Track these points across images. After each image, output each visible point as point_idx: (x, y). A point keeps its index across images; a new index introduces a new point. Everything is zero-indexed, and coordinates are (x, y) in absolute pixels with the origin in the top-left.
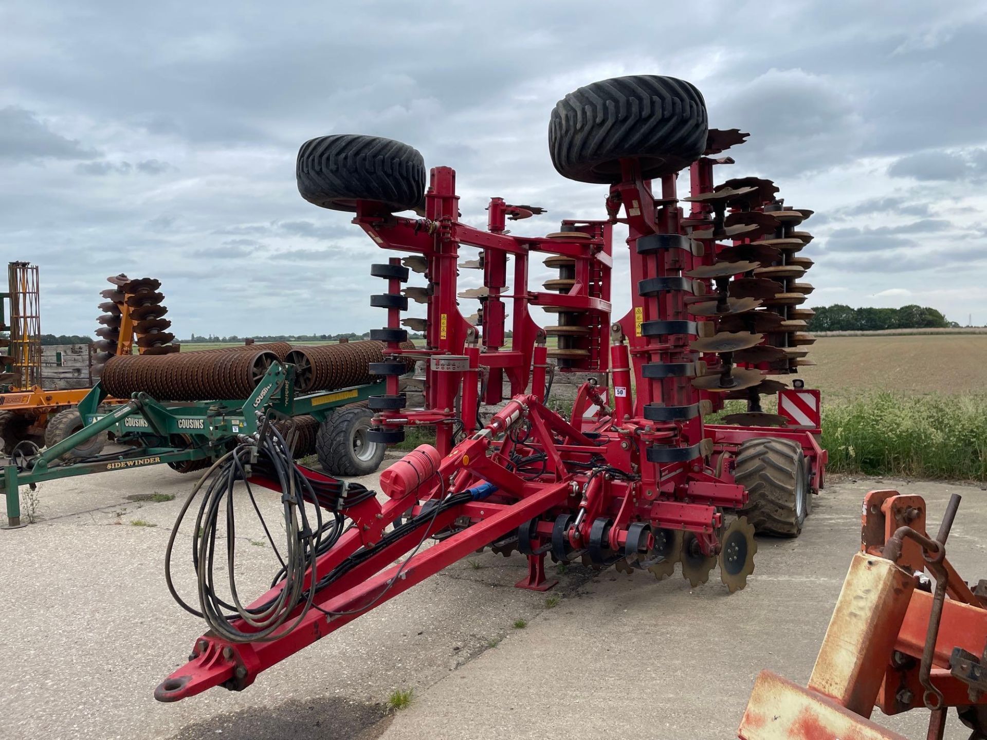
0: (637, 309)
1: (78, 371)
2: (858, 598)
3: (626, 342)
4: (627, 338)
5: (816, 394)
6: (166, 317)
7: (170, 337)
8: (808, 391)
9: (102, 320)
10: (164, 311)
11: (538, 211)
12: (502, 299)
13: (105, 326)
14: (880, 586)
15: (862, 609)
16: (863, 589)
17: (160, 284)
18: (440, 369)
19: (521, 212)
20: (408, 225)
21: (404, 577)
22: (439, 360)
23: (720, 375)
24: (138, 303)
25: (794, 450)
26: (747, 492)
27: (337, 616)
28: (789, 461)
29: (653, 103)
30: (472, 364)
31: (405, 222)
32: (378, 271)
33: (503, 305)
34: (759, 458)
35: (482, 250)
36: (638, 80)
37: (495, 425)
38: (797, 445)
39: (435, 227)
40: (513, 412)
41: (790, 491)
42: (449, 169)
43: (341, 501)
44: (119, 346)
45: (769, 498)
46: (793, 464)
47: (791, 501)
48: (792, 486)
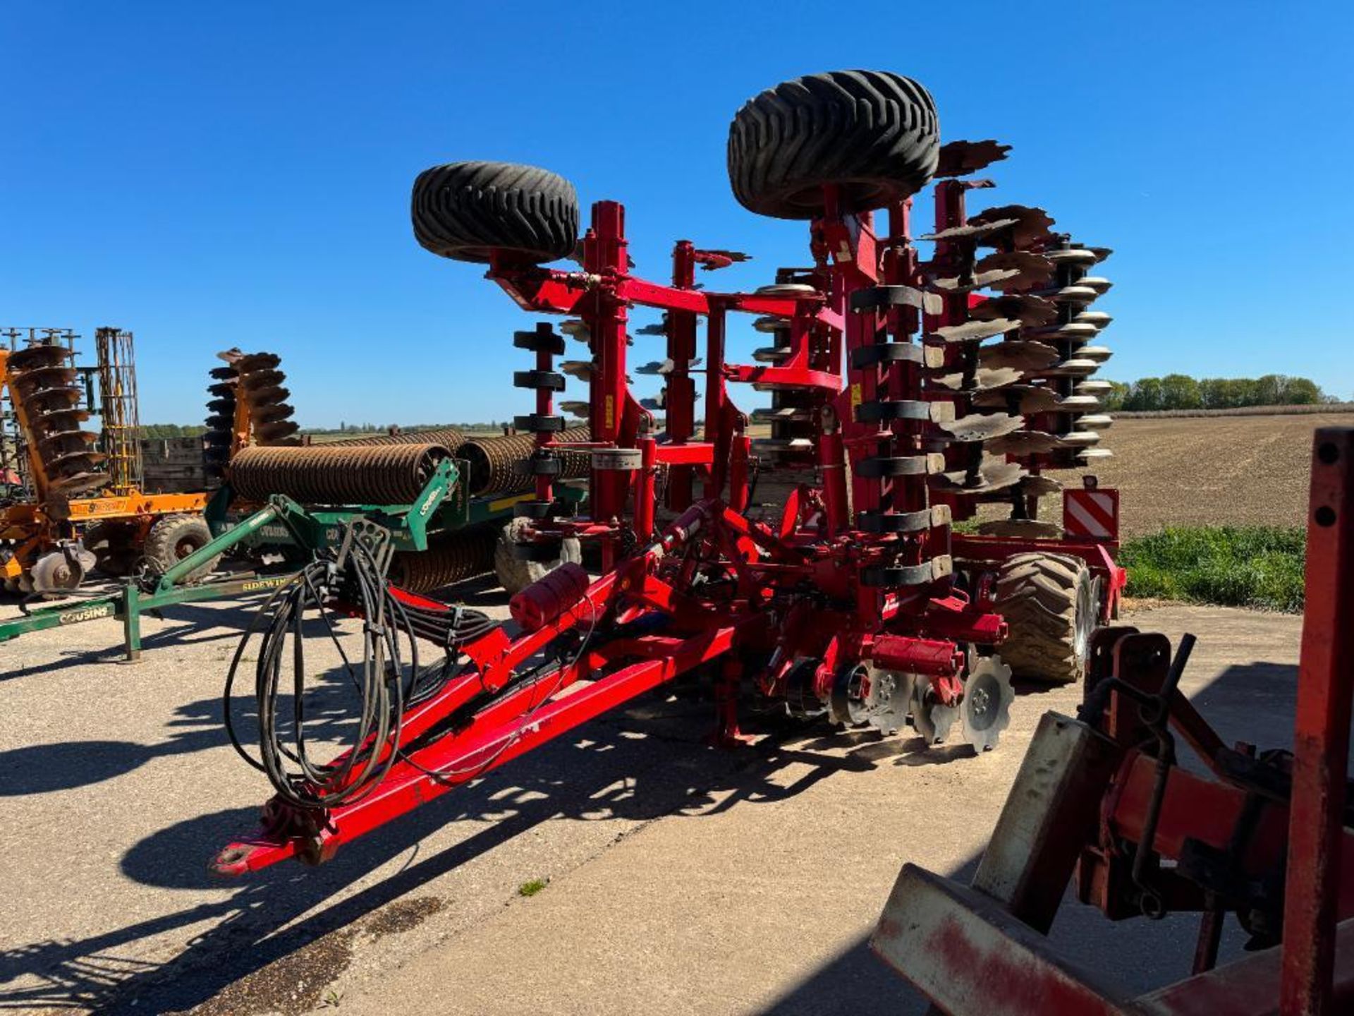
0: (853, 386)
1: (191, 469)
2: (1041, 771)
3: (839, 430)
4: (840, 424)
5: (1113, 495)
6: (288, 402)
7: (293, 427)
8: (1105, 491)
9: (212, 406)
10: (285, 394)
11: (739, 257)
12: (691, 375)
13: (217, 413)
14: (1069, 757)
15: (1044, 786)
16: (1048, 759)
17: (280, 360)
18: (603, 467)
19: (715, 260)
20: (559, 280)
21: (536, 729)
22: (602, 454)
23: (965, 472)
24: (254, 384)
25: (1073, 569)
26: (1004, 624)
27: (444, 777)
28: (1066, 583)
29: (861, 108)
30: (645, 460)
31: (554, 276)
32: (523, 340)
33: (692, 382)
34: (1027, 579)
35: (665, 311)
36: (838, 77)
37: (670, 538)
38: (1078, 562)
39: (594, 283)
40: (691, 522)
41: (1066, 622)
42: (615, 204)
43: (453, 633)
44: (235, 440)
45: (1038, 631)
46: (1072, 587)
47: (1067, 636)
48: (1069, 615)
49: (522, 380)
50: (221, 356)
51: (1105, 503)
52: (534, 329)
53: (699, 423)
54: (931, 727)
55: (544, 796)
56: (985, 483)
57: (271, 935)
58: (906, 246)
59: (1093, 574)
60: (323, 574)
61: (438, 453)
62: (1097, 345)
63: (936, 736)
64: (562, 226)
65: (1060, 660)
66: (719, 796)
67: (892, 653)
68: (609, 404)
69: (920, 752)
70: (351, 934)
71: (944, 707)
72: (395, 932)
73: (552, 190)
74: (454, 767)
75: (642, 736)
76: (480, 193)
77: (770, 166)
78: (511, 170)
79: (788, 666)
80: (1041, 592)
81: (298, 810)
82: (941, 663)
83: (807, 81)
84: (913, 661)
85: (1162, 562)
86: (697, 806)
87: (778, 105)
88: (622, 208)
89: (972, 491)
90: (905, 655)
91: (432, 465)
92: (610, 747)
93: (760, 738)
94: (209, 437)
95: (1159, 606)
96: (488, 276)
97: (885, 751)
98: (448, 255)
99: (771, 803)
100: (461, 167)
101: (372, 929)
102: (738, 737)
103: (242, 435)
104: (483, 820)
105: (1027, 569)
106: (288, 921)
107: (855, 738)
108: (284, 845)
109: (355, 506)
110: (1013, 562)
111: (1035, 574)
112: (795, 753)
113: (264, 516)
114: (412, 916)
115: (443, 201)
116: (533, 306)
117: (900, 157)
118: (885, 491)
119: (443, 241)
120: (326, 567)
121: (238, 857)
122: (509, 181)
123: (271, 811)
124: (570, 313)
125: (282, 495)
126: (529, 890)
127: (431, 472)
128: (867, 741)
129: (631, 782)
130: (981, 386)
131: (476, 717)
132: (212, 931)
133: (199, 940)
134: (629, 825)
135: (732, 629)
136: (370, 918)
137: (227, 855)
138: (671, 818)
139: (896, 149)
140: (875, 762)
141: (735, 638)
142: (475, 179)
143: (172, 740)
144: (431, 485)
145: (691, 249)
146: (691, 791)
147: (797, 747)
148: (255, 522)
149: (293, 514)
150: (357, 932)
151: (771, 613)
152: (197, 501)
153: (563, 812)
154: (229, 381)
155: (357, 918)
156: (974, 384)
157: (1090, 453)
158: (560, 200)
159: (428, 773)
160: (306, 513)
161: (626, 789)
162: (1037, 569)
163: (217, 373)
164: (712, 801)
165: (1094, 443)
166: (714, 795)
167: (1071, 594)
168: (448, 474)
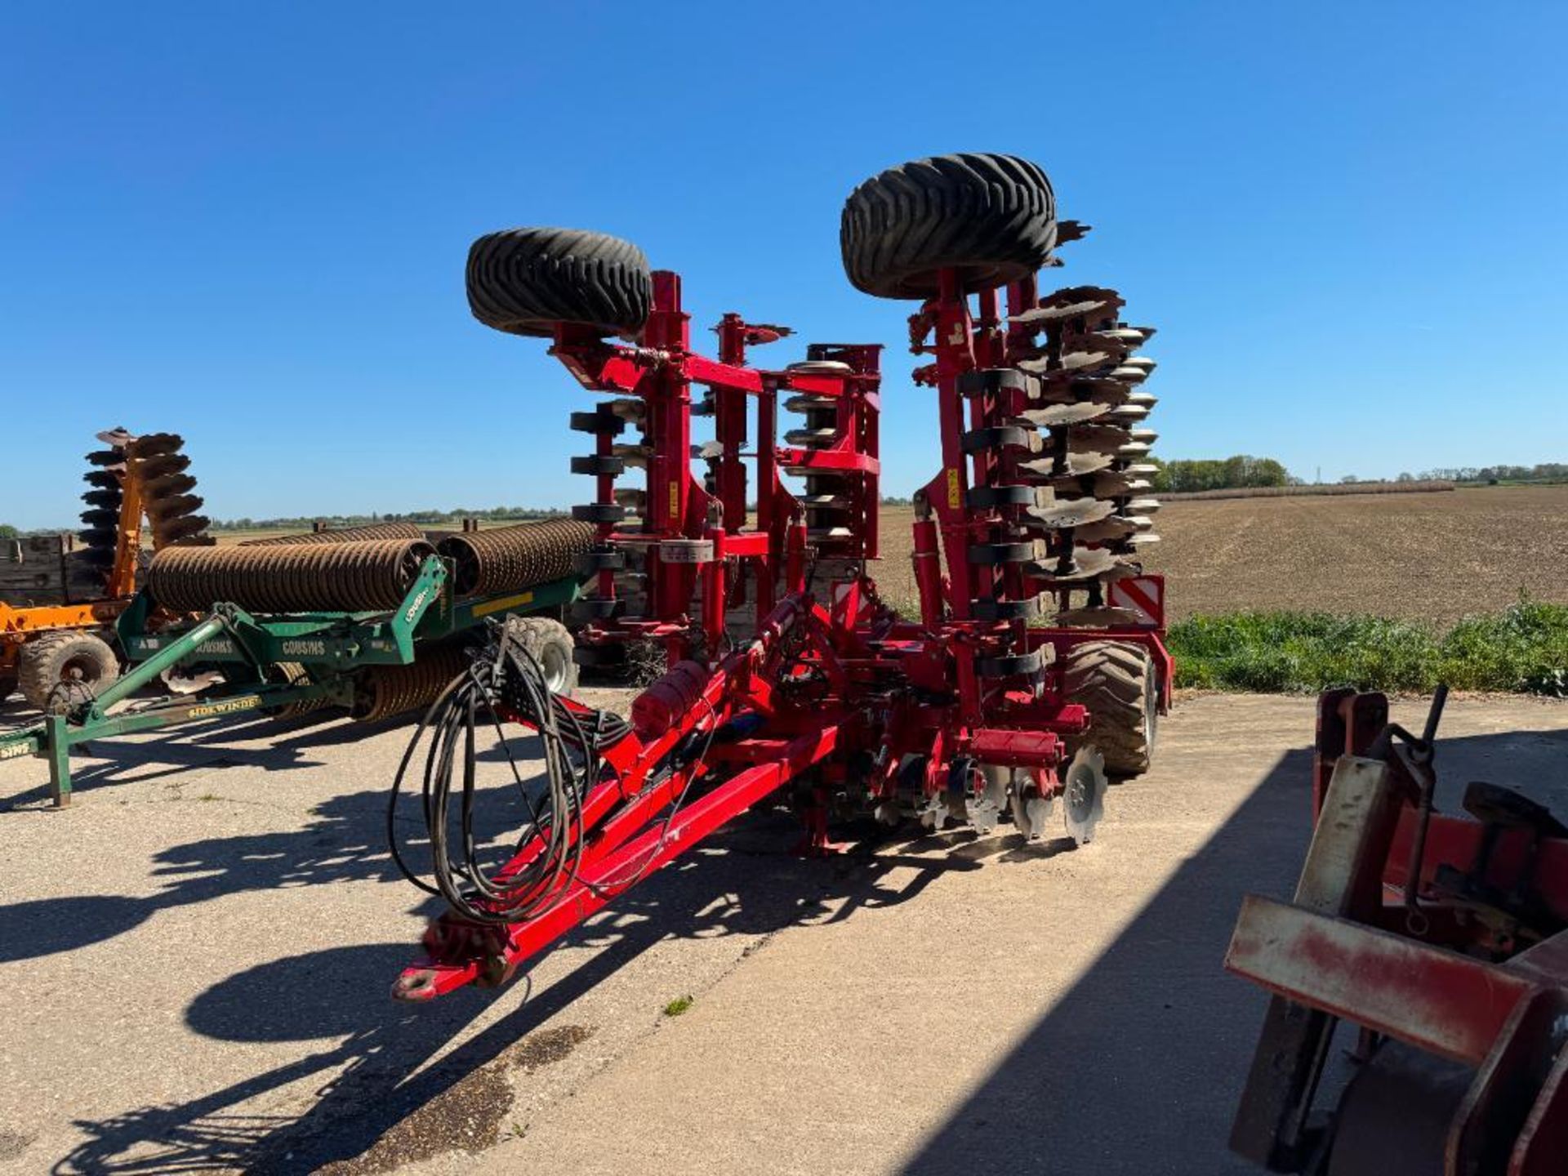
0: (950, 471)
1: (45, 577)
2: (1346, 806)
3: (934, 516)
4: (934, 510)
5: (1158, 581)
6: (194, 491)
7: (203, 522)
8: (1147, 578)
9: (90, 498)
10: (191, 482)
11: (784, 332)
12: (741, 460)
13: (96, 507)
14: (1374, 790)
15: (1352, 817)
16: (1352, 796)
17: (182, 442)
18: (675, 561)
19: (760, 335)
20: (627, 357)
21: (677, 838)
22: (672, 547)
23: (1058, 558)
24: (151, 472)
25: (1140, 657)
26: (1087, 714)
27: (603, 889)
28: (1135, 671)
29: (993, 192)
30: (716, 553)
31: (622, 352)
32: (580, 422)
33: (743, 467)
34: (1096, 669)
35: (707, 388)
36: (969, 160)
37: (767, 634)
38: (1144, 649)
39: (663, 361)
40: (785, 616)
41: (1138, 711)
42: (671, 274)
43: (597, 737)
44: (120, 537)
45: (1108, 720)
46: (1141, 674)
47: (1140, 725)
48: (1140, 704)
49: (580, 466)
50: (102, 437)
51: (1150, 590)
52: (594, 410)
53: (752, 511)
54: (1029, 822)
55: (644, 918)
56: (1077, 569)
57: (409, 1078)
58: (998, 328)
59: (1154, 660)
60: (488, 676)
61: (421, 549)
62: (1146, 428)
63: (1033, 831)
64: (639, 298)
65: (1132, 751)
66: (836, 904)
67: (993, 747)
68: (674, 490)
69: (1019, 848)
70: (499, 1069)
71: (1041, 801)
72: (549, 1062)
73: (632, 261)
74: (610, 879)
75: (722, 852)
76: (557, 263)
77: (897, 248)
78: (589, 238)
79: (894, 765)
80: (1111, 681)
81: (474, 930)
82: (1045, 755)
83: (937, 162)
84: (1015, 753)
85: (1197, 651)
86: (813, 916)
87: (907, 185)
88: (678, 278)
89: (1064, 578)
90: (1007, 747)
91: (414, 563)
92: (692, 865)
93: (850, 845)
94: (84, 536)
95: (1199, 695)
96: (552, 351)
97: (985, 850)
98: (507, 329)
99: (890, 908)
100: (533, 234)
101: (521, 1061)
102: (827, 845)
103: (131, 533)
104: (588, 946)
105: (1094, 659)
106: (420, 1063)
107: (949, 839)
108: (467, 966)
109: (303, 614)
110: (1078, 653)
111: (1103, 663)
112: (893, 858)
113: (209, 628)
114: (561, 1044)
115: (513, 269)
116: (596, 385)
117: (1028, 242)
118: (997, 578)
119: (510, 314)
120: (491, 668)
121: (419, 983)
122: (588, 250)
123: (439, 934)
124: (635, 392)
125: (228, 604)
126: (674, 1010)
127: (414, 573)
128: (962, 841)
129: (733, 898)
130: (1072, 472)
131: (606, 829)
132: (338, 1080)
133: (328, 1091)
134: (751, 940)
135: (835, 728)
136: (513, 1050)
137: (407, 981)
138: (791, 929)
139: (1025, 234)
140: (979, 861)
141: (838, 738)
142: (550, 247)
143: (168, 890)
144: (416, 587)
145: (741, 323)
146: (801, 902)
147: (892, 851)
148: (198, 635)
149: (242, 625)
150: (506, 1065)
151: (868, 710)
152: (82, 615)
153: (673, 932)
154: (114, 468)
155: (499, 1052)
156: (1065, 468)
157: (1139, 539)
158: (638, 271)
159: (590, 886)
160: (257, 623)
161: (730, 905)
162: (1105, 658)
163: (96, 458)
164: (828, 910)
165: (1145, 528)
166: (826, 903)
167: (1140, 681)
168: (435, 573)
